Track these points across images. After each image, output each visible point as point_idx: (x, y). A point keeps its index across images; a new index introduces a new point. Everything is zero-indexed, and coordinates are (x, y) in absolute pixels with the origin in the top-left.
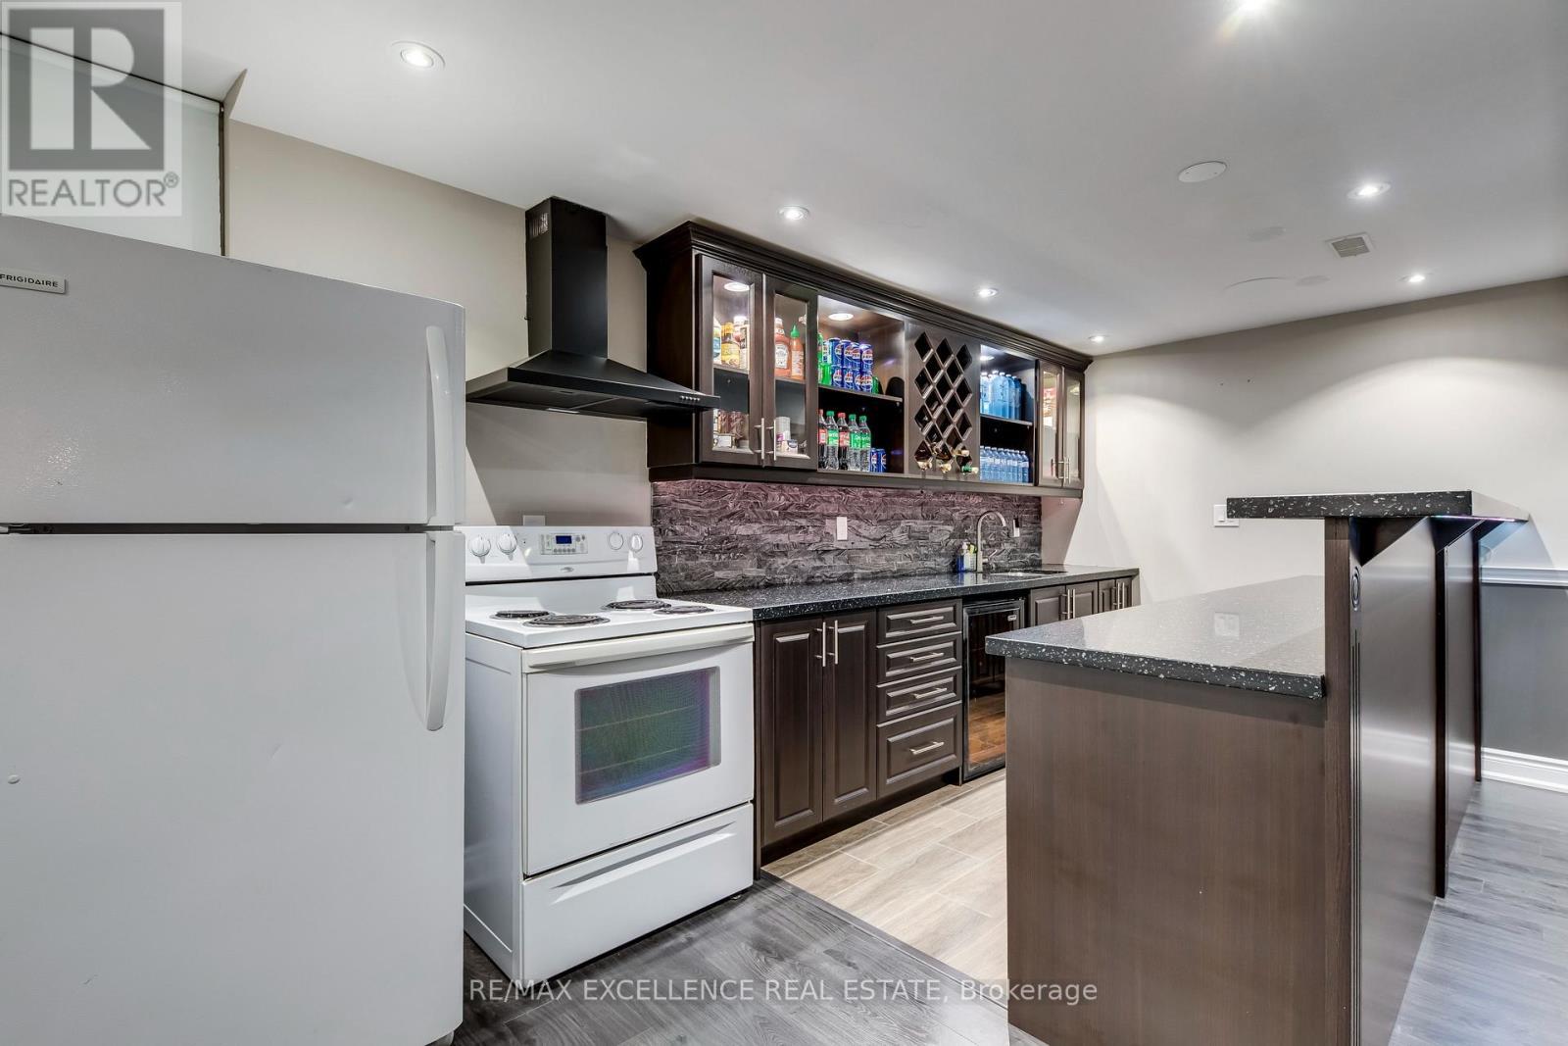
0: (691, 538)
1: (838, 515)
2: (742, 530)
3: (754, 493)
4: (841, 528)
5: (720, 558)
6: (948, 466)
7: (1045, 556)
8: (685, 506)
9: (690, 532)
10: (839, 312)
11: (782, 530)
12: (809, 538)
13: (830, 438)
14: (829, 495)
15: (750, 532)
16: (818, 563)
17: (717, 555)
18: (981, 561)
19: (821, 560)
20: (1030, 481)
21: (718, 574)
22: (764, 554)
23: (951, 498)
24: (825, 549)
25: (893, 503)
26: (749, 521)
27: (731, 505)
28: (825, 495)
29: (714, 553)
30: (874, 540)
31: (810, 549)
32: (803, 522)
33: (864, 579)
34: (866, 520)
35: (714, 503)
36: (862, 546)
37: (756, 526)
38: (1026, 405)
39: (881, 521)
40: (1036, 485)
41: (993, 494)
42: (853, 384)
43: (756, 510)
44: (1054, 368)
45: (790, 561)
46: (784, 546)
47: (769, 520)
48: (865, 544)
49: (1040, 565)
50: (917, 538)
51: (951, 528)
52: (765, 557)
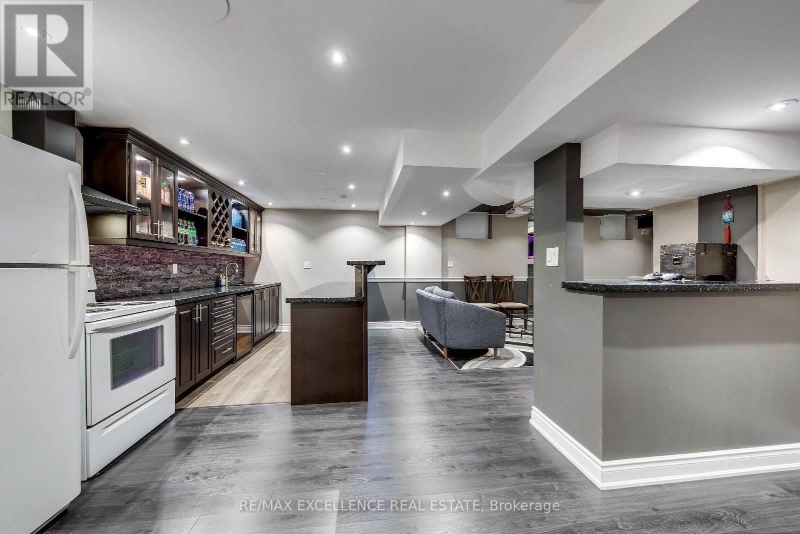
0: (107, 273)
1: (173, 263)
2: (132, 269)
3: (137, 252)
4: (175, 268)
5: (121, 282)
6: (223, 245)
7: (246, 280)
8: (104, 258)
9: (106, 270)
10: (182, 177)
11: (150, 269)
12: (161, 273)
13: (181, 231)
14: (169, 254)
15: (135, 270)
16: (165, 284)
17: (119, 281)
18: (227, 281)
19: (166, 282)
20: (246, 251)
21: (121, 290)
22: (142, 280)
23: (215, 257)
24: (168, 277)
25: (195, 258)
26: (135, 265)
27: (126, 257)
28: (168, 254)
29: (118, 280)
30: (187, 274)
31: (162, 278)
32: (159, 266)
33: (184, 290)
34: (184, 265)
35: (118, 256)
36: (183, 276)
37: (138, 268)
38: (244, 223)
39: (190, 266)
40: (248, 253)
41: (229, 256)
42: (186, 208)
43: (138, 260)
44: (253, 211)
45: (153, 283)
46: (150, 276)
47: (143, 265)
48: (184, 275)
49: (244, 283)
50: (203, 272)
51: (215, 269)
52: (142, 281)
